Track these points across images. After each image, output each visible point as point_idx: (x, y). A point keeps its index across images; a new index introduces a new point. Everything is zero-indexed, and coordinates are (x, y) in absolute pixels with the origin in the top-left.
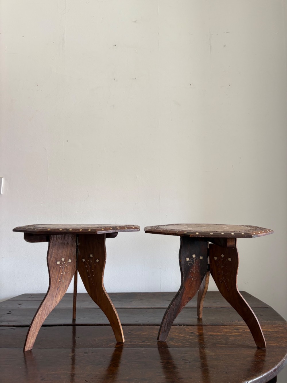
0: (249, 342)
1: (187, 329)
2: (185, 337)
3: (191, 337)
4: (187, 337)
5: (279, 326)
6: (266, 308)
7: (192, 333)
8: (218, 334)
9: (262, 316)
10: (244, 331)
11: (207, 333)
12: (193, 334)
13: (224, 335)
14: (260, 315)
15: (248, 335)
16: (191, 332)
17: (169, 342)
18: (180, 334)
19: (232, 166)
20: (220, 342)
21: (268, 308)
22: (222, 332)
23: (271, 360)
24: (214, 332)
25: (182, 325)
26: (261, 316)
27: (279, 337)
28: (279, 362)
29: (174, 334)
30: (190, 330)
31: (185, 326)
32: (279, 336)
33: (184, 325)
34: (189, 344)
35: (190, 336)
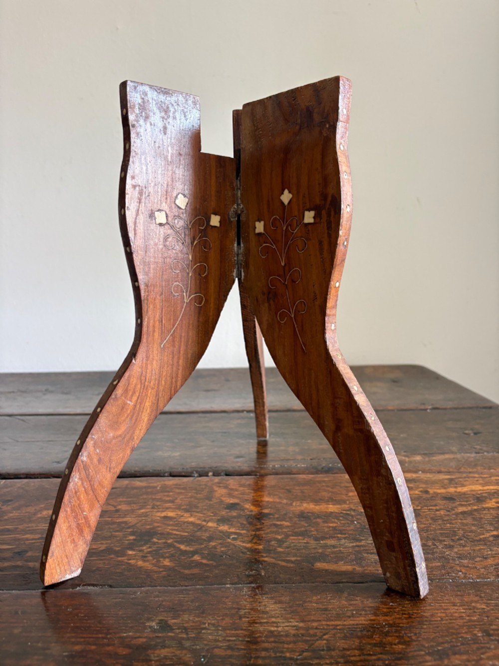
0: (451, 547)
1: (220, 492)
2: (200, 528)
3: (224, 528)
4: (210, 524)
6: (485, 408)
7: (232, 506)
8: (332, 508)
9: (479, 433)
10: (427, 492)
11: (291, 504)
12: (234, 513)
13: (353, 513)
14: (472, 429)
15: (442, 513)
16: (232, 501)
17: (124, 555)
18: (187, 511)
20: (334, 547)
21: (490, 408)
22: (344, 502)
24: (317, 501)
25: (210, 474)
26: (475, 434)
29: (163, 514)
30: (230, 495)
31: (217, 479)
33: (216, 474)
34: (204, 561)
35: (223, 520)
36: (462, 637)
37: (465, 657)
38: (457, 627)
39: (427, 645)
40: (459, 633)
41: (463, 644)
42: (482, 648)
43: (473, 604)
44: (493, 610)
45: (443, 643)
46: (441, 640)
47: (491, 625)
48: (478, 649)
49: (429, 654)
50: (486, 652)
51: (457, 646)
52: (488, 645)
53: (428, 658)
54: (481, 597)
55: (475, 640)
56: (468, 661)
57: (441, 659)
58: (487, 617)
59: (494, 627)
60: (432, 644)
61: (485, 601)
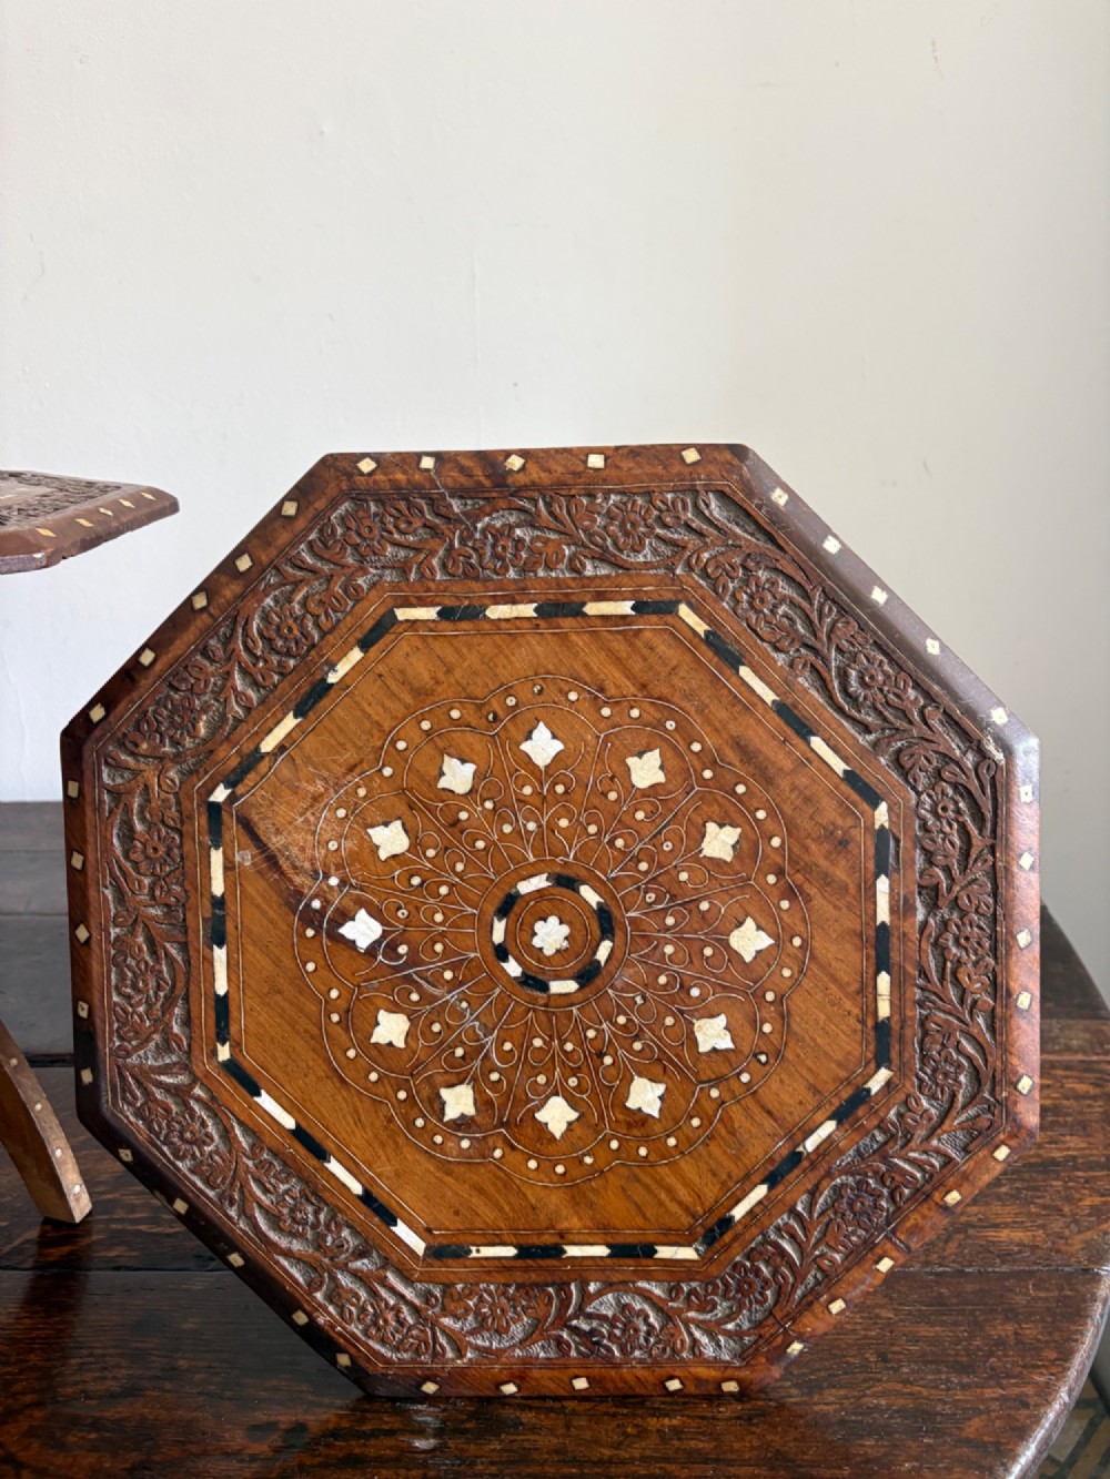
5: (1067, 1057)
19: (934, 43)
23: (978, 1412)
27: (1053, 1162)
28: (1022, 1433)
32: (1057, 1154)
36: (847, 1363)
37: (842, 1392)
38: (844, 1346)
39: (796, 1372)
40: (845, 1356)
41: (845, 1373)
42: (872, 1379)
43: (877, 1311)
44: (901, 1320)
45: (819, 1370)
46: (817, 1365)
47: (892, 1345)
48: (865, 1381)
49: (795, 1386)
50: (872, 1386)
51: (837, 1375)
52: (879, 1376)
53: (794, 1391)
54: (891, 1299)
55: (865, 1367)
56: (846, 1397)
57: (810, 1394)
58: (891, 1332)
59: (896, 1349)
60: (805, 1371)
61: (895, 1306)
